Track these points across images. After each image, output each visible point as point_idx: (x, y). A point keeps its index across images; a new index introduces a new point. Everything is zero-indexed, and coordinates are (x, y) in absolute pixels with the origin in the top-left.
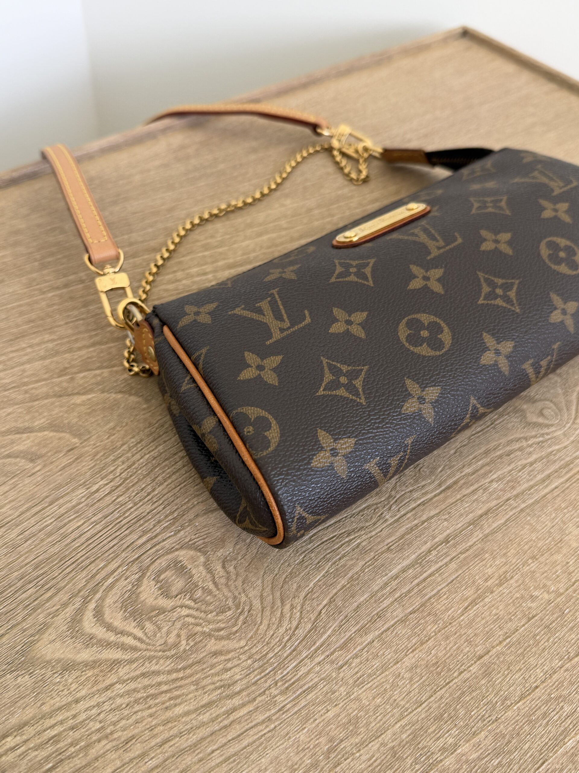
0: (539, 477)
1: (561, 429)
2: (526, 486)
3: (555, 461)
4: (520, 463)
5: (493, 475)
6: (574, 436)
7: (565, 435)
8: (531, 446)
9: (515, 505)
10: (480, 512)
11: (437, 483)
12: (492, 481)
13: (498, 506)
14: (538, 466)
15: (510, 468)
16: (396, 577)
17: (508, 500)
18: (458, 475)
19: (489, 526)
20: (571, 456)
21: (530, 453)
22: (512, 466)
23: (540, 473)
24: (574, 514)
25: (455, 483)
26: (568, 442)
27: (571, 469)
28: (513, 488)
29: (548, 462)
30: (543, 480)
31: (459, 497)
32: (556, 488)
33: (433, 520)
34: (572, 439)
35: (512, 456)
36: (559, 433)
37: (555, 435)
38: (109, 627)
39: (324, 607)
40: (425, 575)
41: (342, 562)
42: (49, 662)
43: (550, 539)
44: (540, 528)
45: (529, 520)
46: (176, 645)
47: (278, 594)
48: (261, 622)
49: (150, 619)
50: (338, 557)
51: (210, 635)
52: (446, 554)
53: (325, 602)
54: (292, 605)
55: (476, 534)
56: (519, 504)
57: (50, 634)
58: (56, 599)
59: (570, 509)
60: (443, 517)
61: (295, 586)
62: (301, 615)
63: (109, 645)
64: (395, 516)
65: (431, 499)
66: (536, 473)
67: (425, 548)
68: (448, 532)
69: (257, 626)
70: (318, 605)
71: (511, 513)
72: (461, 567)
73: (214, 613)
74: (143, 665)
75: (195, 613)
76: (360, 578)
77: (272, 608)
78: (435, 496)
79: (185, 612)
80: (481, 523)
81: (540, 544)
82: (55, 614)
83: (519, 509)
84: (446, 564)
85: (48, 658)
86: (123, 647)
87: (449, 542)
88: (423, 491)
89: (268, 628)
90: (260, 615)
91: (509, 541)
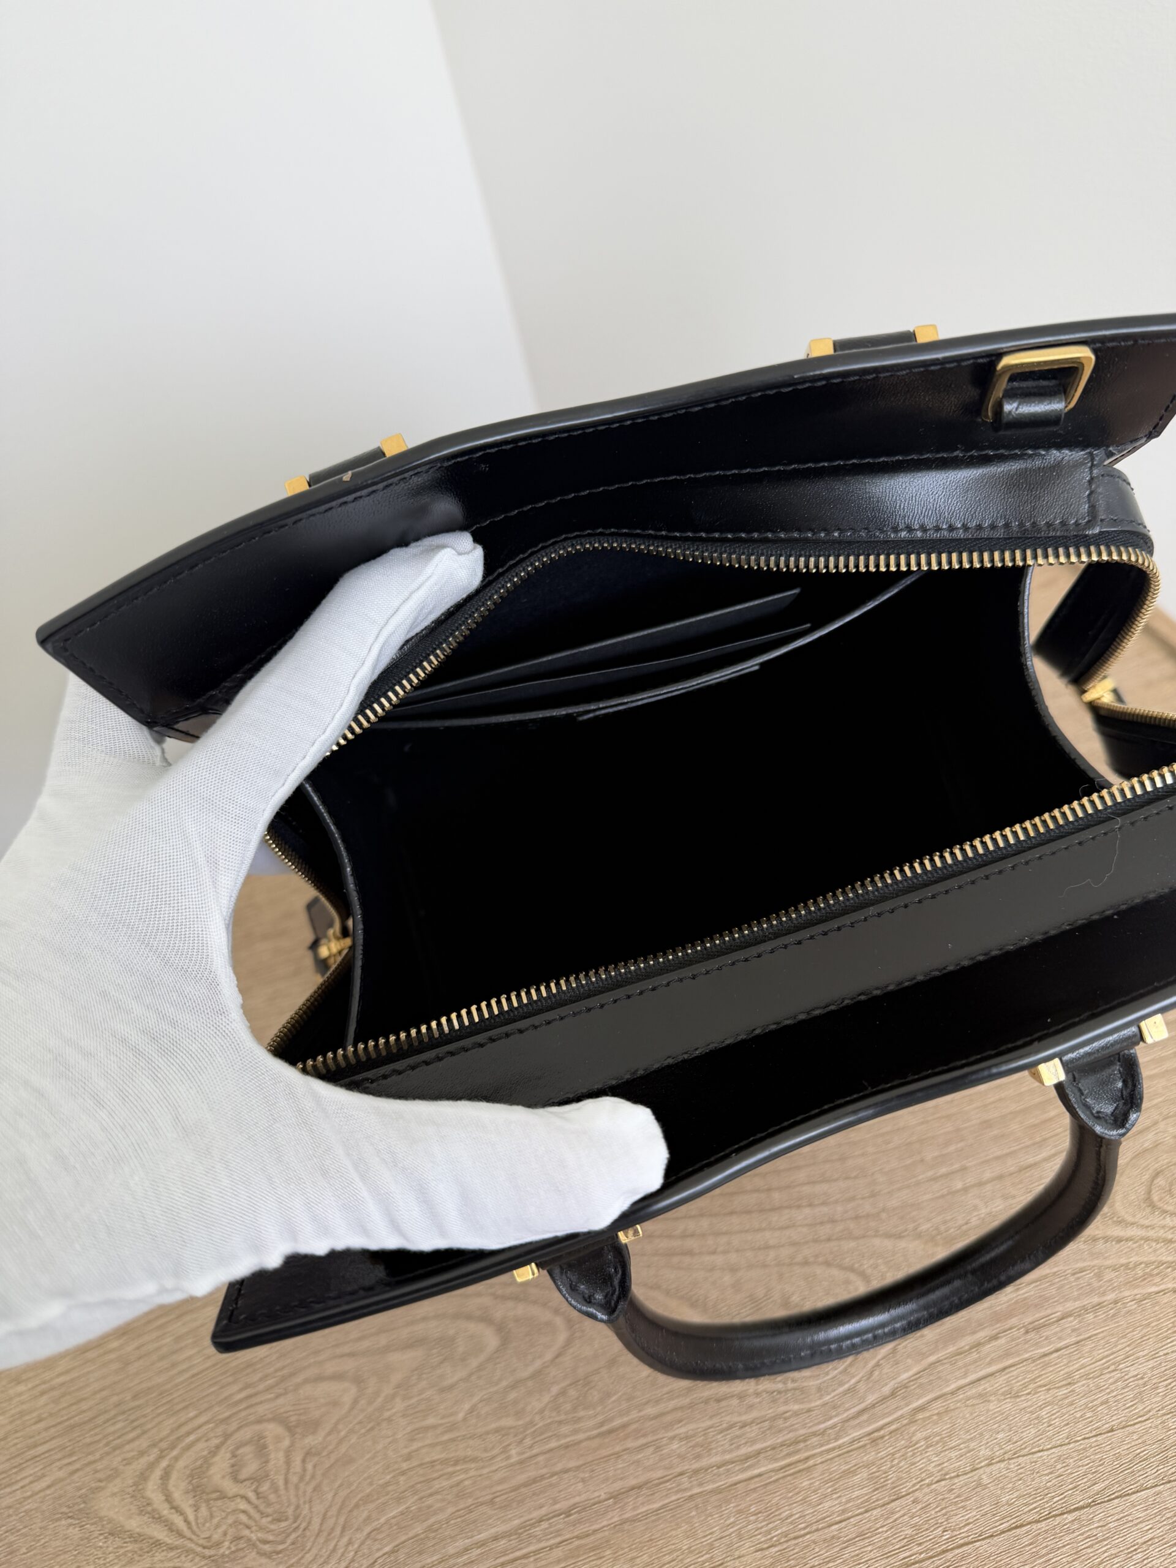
0: (744, 1451)
1: (819, 1375)
2: (716, 1459)
3: (780, 1431)
4: (728, 1418)
5: (681, 1427)
6: (833, 1394)
7: (819, 1389)
8: (757, 1394)
9: (686, 1485)
10: (633, 1482)
11: (600, 1418)
12: (673, 1438)
13: (663, 1481)
14: (752, 1431)
15: (709, 1423)
16: (482, 1544)
17: (681, 1474)
18: (634, 1414)
19: (634, 1509)
20: (810, 1427)
21: (751, 1407)
22: (715, 1420)
23: (749, 1444)
24: (761, 1528)
25: (624, 1426)
26: (818, 1403)
27: (798, 1451)
28: (698, 1457)
29: (769, 1429)
30: (747, 1458)
31: (618, 1448)
32: (760, 1475)
33: (566, 1476)
34: (827, 1398)
35: (723, 1404)
36: (811, 1383)
37: (805, 1384)
38: (169, 1499)
39: (384, 1554)
40: (518, 1554)
41: (430, 1501)
42: (101, 1519)
43: (708, 1556)
44: (702, 1535)
45: (693, 1517)
46: (218, 1544)
47: (342, 1520)
48: (310, 1550)
49: (207, 1501)
50: (429, 1491)
51: (254, 1545)
52: (558, 1533)
53: (387, 1549)
54: (350, 1539)
55: (611, 1514)
56: (692, 1486)
57: (115, 1486)
58: (137, 1443)
59: (761, 1517)
60: (582, 1475)
61: (365, 1514)
62: (354, 1557)
63: (158, 1519)
64: (524, 1453)
65: (580, 1442)
66: (743, 1442)
67: (536, 1514)
68: (577, 1499)
69: (304, 1552)
70: (378, 1550)
71: (674, 1498)
72: (566, 1559)
73: (270, 1519)
74: (178, 1557)
75: (252, 1511)
76: (440, 1531)
77: (329, 1534)
78: (589, 1439)
79: (243, 1505)
80: (626, 1500)
81: (689, 1560)
82: (128, 1462)
83: (689, 1494)
84: (551, 1548)
85: (102, 1514)
86: (171, 1528)
87: (570, 1515)
88: (576, 1426)
89: (314, 1559)
90: (312, 1539)
91: (648, 1541)
